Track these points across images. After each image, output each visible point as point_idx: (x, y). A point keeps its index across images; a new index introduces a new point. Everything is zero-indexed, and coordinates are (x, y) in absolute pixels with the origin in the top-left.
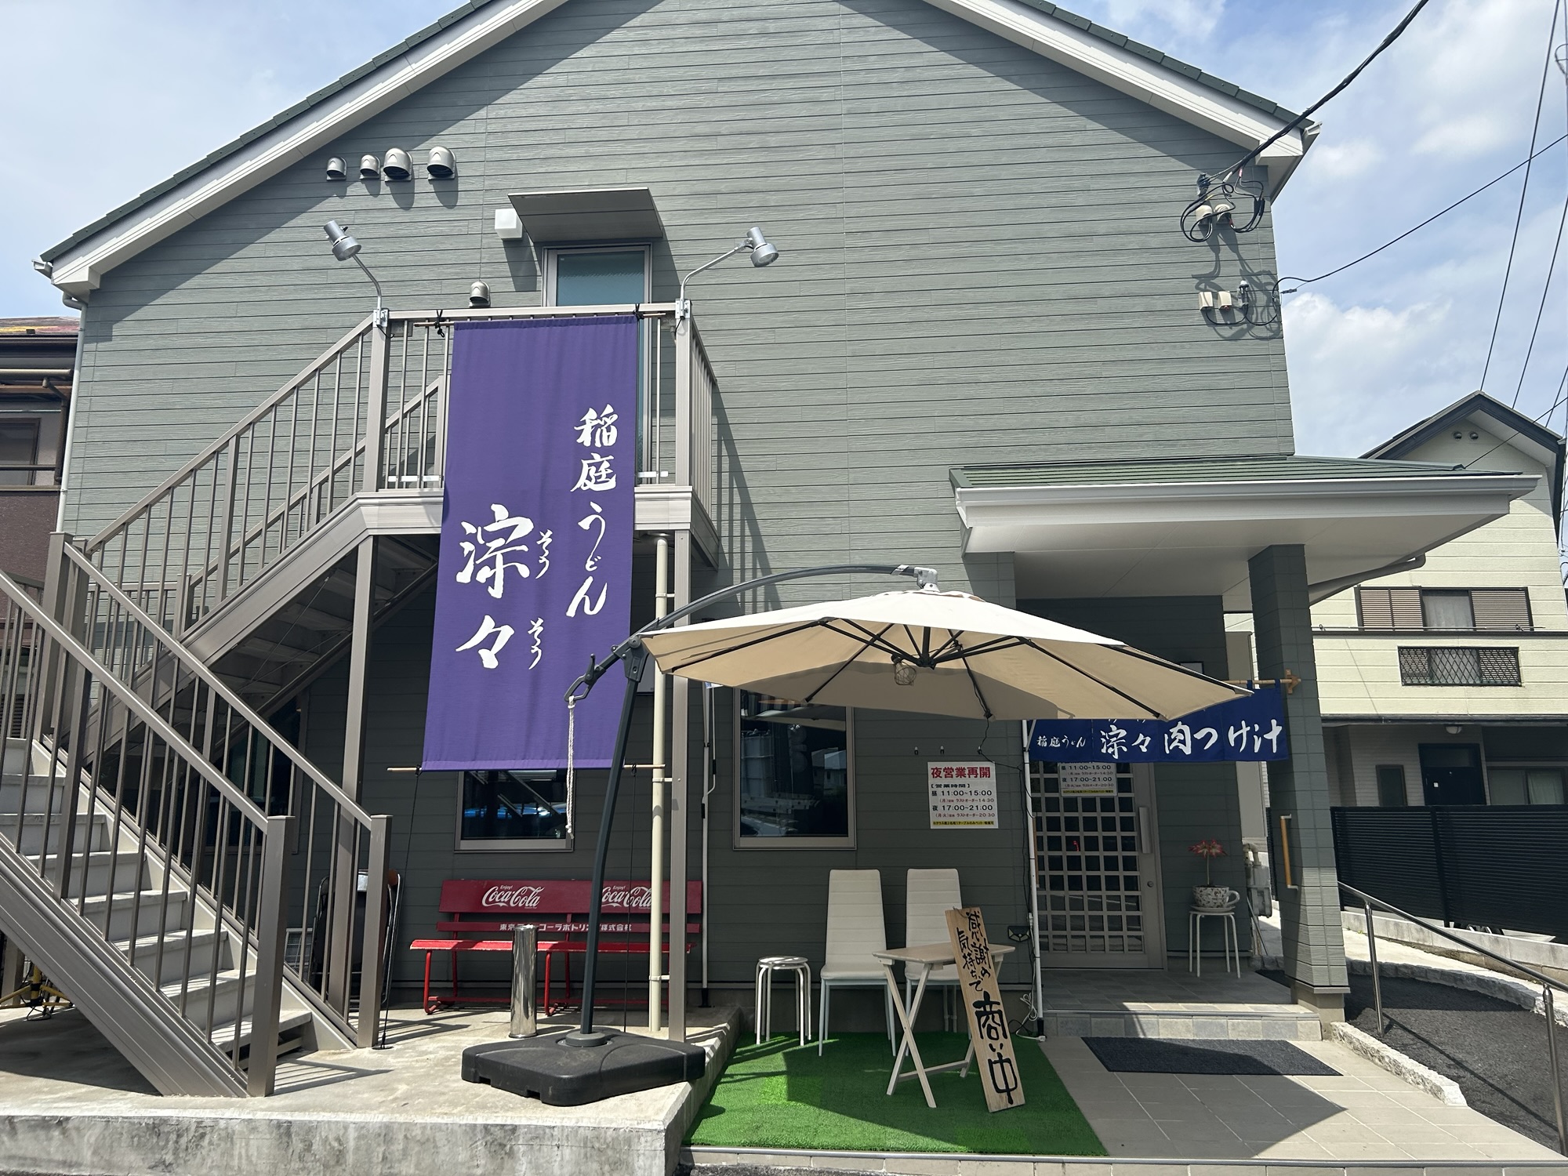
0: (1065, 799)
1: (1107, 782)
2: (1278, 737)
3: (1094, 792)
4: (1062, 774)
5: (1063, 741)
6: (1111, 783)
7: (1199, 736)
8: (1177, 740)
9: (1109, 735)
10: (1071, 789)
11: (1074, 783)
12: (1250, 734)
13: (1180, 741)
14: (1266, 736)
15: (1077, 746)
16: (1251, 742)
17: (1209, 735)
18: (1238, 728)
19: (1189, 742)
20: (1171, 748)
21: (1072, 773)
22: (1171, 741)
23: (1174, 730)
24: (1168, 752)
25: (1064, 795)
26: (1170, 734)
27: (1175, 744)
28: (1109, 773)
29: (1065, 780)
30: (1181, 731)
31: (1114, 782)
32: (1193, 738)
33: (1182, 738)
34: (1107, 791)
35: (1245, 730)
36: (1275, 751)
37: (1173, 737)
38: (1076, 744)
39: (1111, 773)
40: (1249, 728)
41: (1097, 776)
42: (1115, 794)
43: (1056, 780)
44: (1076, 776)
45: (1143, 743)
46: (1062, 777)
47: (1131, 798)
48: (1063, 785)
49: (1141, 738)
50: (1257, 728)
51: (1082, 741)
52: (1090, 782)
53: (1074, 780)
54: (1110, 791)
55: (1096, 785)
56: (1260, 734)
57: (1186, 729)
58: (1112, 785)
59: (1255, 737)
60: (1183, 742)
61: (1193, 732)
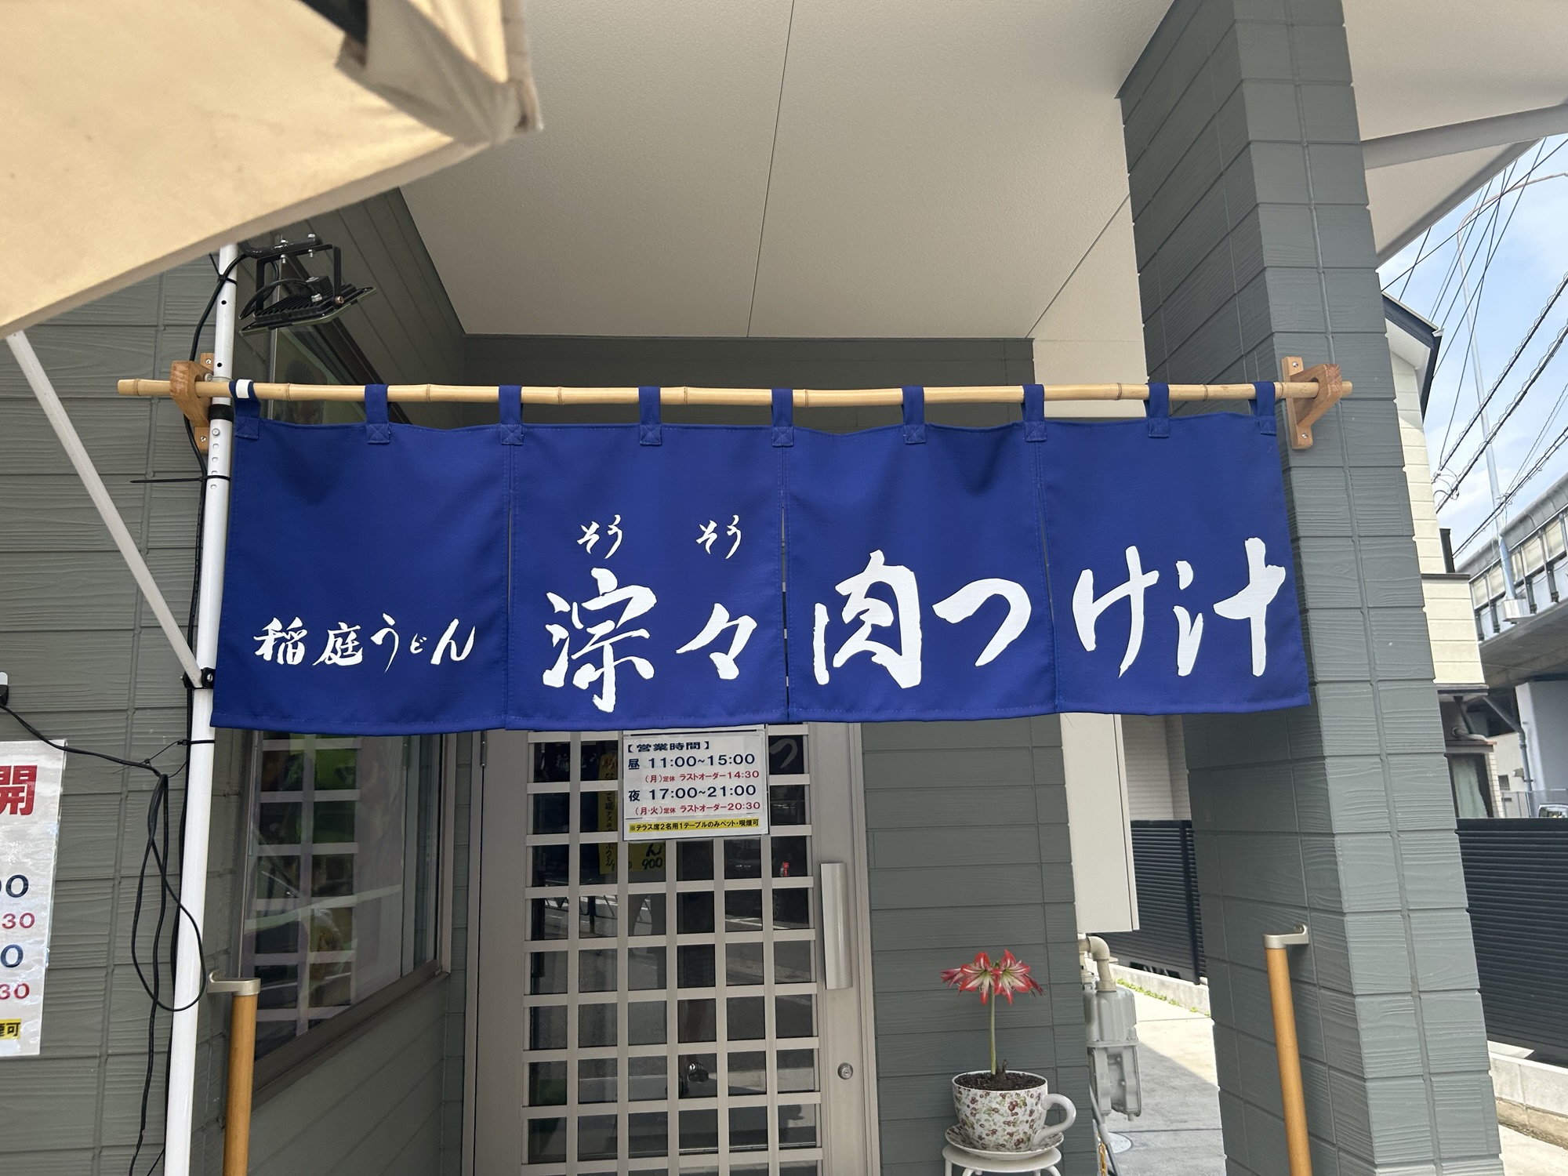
0: (633, 847)
1: (744, 799)
2: (1274, 610)
3: (710, 825)
4: (630, 780)
5: (378, 638)
6: (753, 799)
7: (957, 608)
8: (865, 630)
9: (583, 613)
10: (650, 819)
11: (660, 803)
12: (1160, 600)
13: (879, 634)
14: (1227, 609)
15: (436, 659)
16: (1161, 634)
17: (996, 609)
18: (1111, 576)
19: (912, 635)
20: (839, 660)
21: (654, 778)
22: (838, 633)
23: (853, 587)
24: (822, 677)
25: (631, 836)
26: (837, 603)
27: (857, 643)
28: (749, 775)
29: (635, 796)
30: (881, 591)
31: (762, 797)
32: (930, 622)
33: (886, 620)
34: (742, 823)
35: (1138, 583)
36: (1259, 668)
37: (848, 616)
38: (429, 648)
39: (756, 774)
40: (1153, 577)
41: (718, 783)
42: (762, 828)
43: (611, 796)
44: (665, 785)
45: (723, 642)
46: (628, 788)
47: (804, 838)
48: (629, 809)
49: (720, 617)
50: (1186, 574)
51: (460, 638)
52: (701, 800)
53: (659, 794)
54: (749, 823)
55: (717, 807)
56: (1200, 601)
57: (904, 581)
58: (756, 806)
59: (1181, 613)
60: (890, 636)
61: (931, 592)
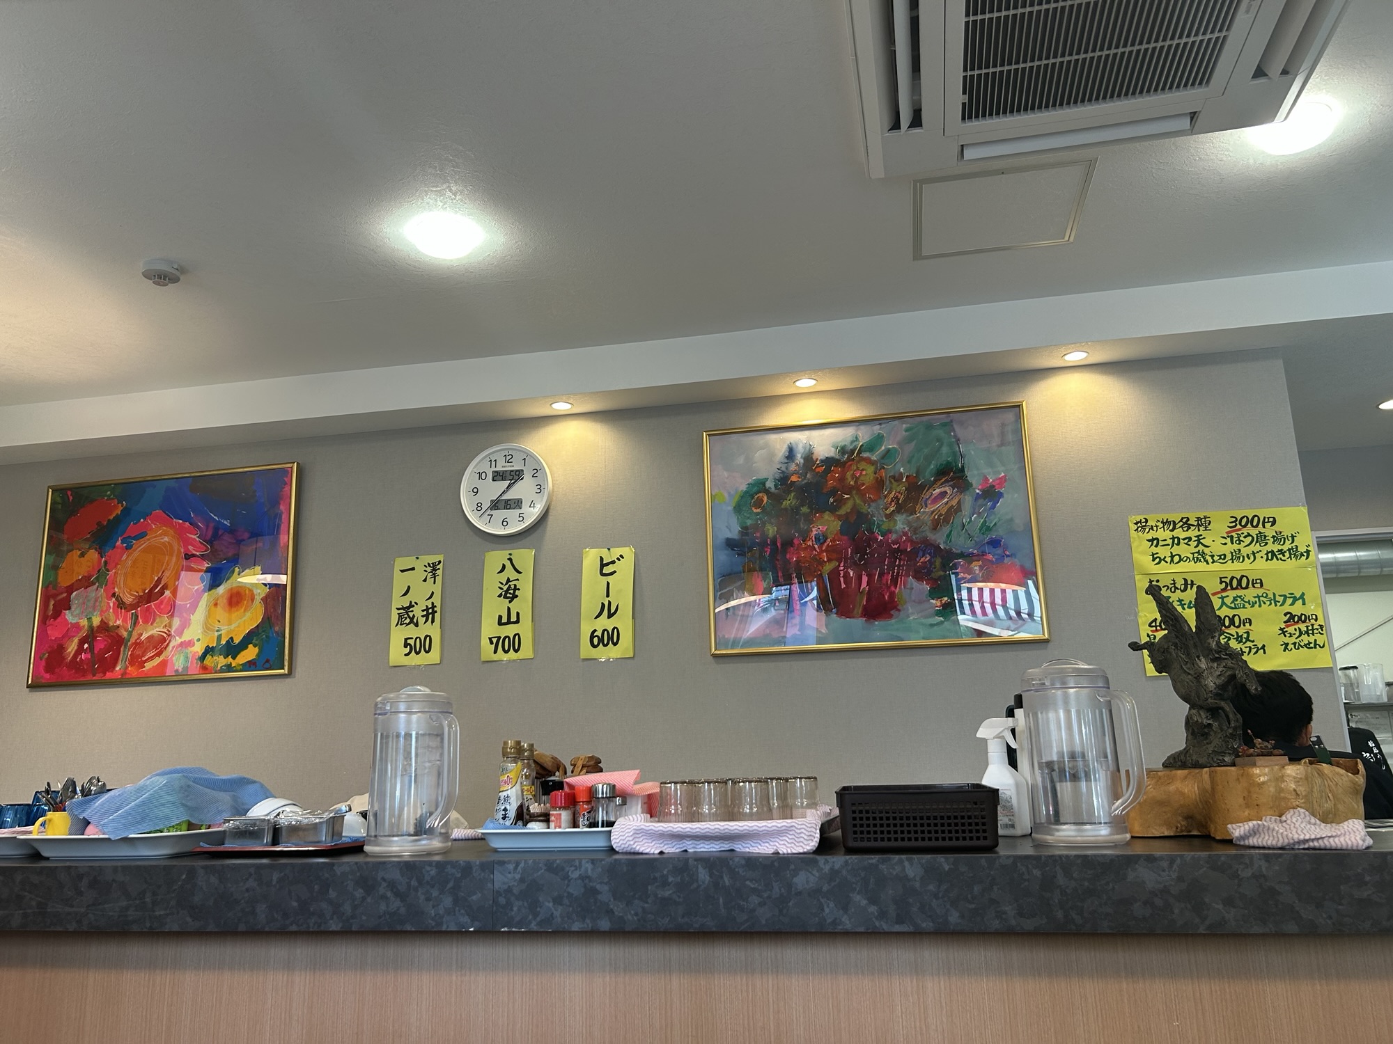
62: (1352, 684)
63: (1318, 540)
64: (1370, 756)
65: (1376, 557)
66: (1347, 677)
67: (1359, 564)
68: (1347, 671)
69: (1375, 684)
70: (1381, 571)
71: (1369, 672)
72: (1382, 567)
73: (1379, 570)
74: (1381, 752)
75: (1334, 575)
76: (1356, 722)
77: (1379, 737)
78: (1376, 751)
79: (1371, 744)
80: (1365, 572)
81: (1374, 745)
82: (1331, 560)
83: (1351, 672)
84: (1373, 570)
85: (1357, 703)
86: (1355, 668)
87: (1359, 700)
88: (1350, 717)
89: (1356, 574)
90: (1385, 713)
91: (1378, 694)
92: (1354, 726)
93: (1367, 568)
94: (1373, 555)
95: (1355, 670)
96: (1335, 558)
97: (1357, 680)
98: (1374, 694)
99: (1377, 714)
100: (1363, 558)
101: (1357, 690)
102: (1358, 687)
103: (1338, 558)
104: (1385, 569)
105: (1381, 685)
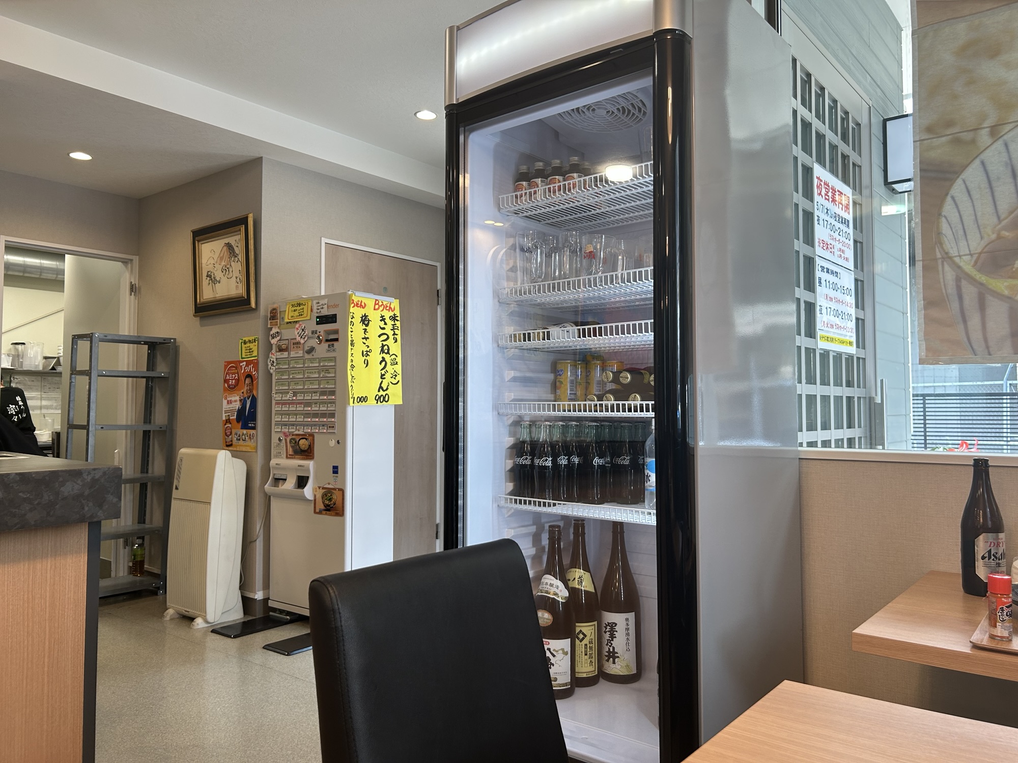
62: (18, 356)
63: (7, 243)
64: (15, 407)
65: (54, 267)
66: (17, 350)
67: (41, 269)
68: (17, 346)
69: (35, 357)
70: (56, 277)
71: (33, 348)
72: (57, 274)
73: (55, 276)
74: (25, 404)
75: (21, 274)
76: (17, 383)
77: (27, 394)
78: (21, 403)
79: (18, 398)
80: (44, 276)
81: (20, 399)
82: (21, 263)
83: (20, 347)
84: (51, 275)
85: (19, 369)
86: (24, 344)
87: (22, 367)
88: (12, 379)
89: (38, 276)
90: (39, 378)
91: (37, 364)
92: (14, 387)
93: (46, 273)
94: (53, 264)
95: (23, 346)
96: (24, 261)
97: (23, 353)
98: (33, 363)
99: (33, 378)
100: (45, 266)
101: (21, 360)
102: (22, 358)
103: (27, 262)
104: (59, 276)
105: (40, 358)
